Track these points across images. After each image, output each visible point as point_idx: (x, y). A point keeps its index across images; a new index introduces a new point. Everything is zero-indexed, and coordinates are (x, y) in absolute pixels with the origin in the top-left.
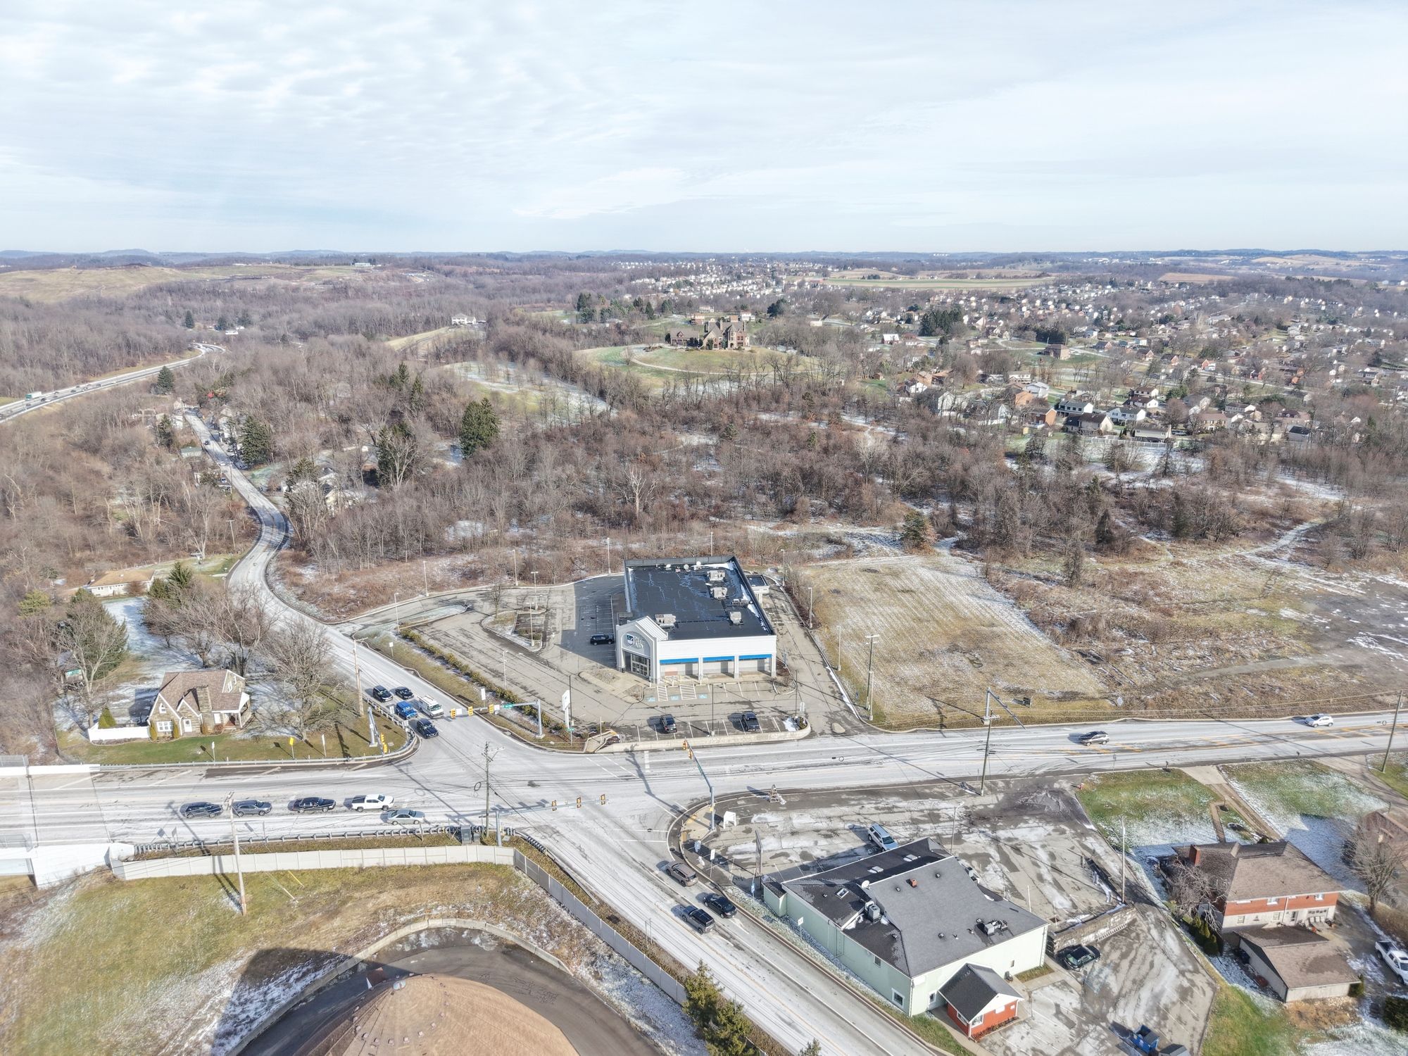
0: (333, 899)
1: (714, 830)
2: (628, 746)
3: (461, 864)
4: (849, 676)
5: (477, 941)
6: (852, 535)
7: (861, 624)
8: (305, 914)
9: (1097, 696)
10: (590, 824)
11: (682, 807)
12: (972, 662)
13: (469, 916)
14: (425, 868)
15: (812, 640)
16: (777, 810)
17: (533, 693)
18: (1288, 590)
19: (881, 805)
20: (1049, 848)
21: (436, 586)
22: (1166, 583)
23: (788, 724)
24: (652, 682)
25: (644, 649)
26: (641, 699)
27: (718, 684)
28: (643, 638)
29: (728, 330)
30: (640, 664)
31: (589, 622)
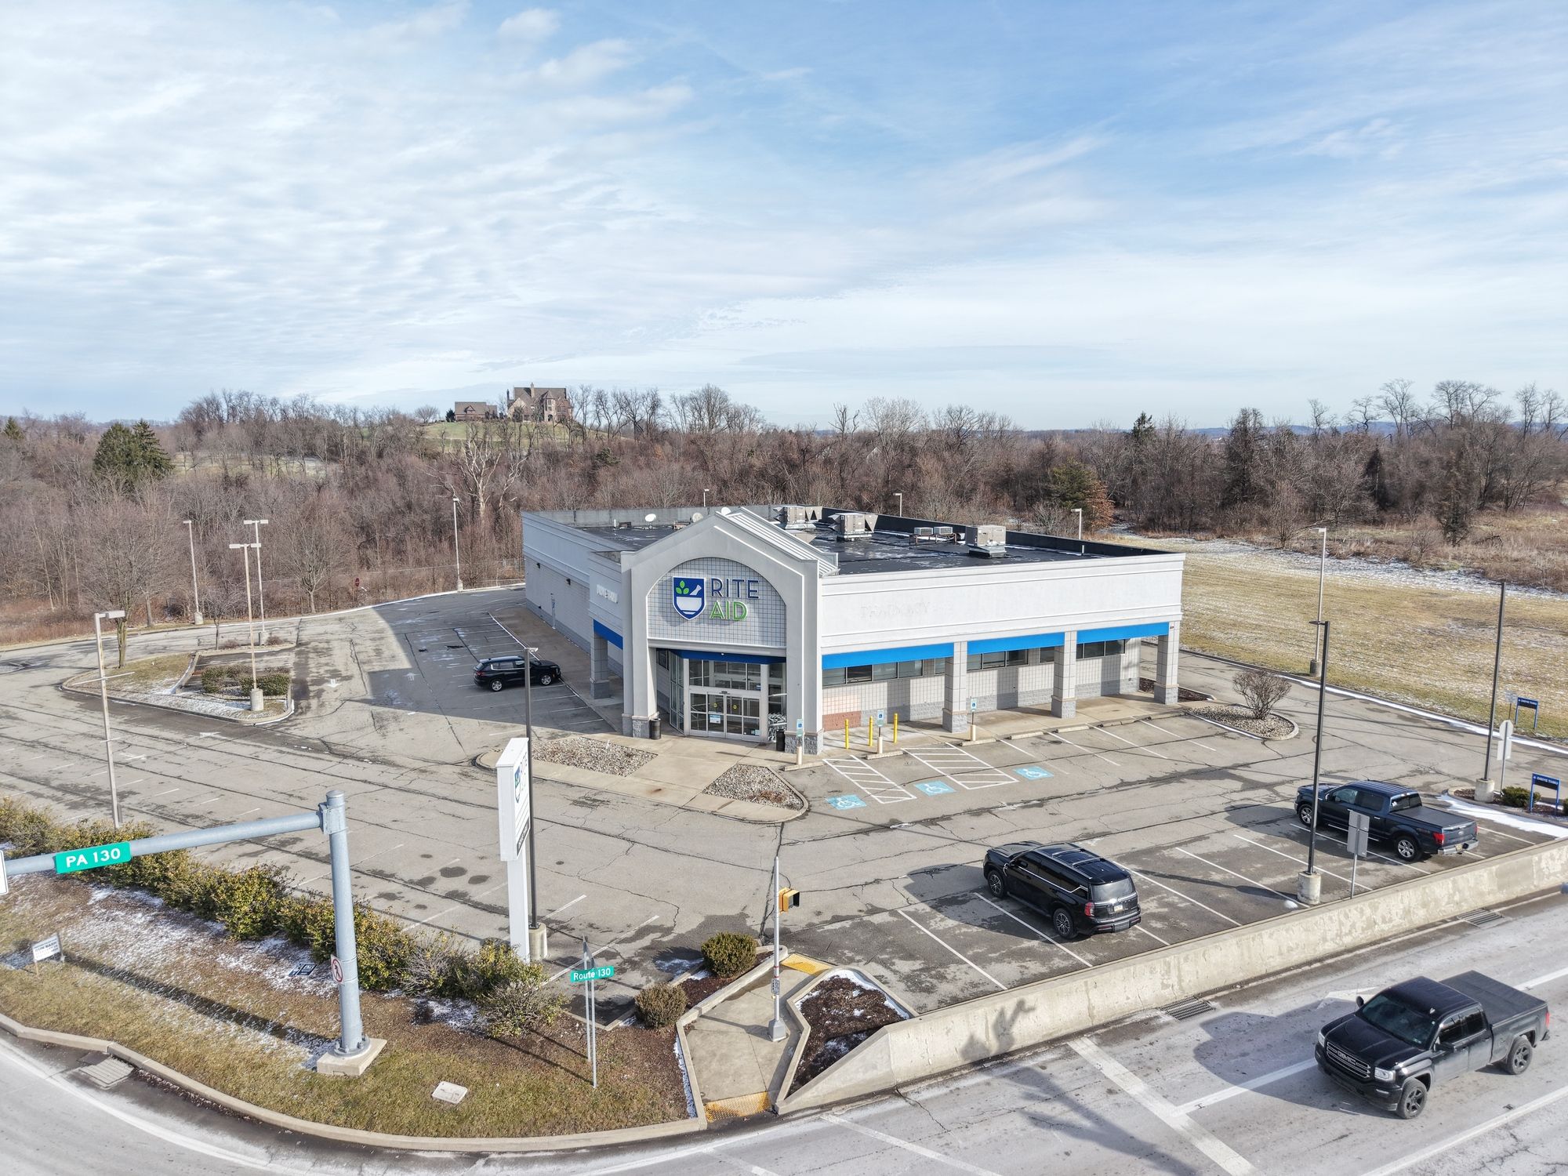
24: (794, 751)
25: (757, 620)
26: (802, 803)
27: (1030, 735)
28: (752, 574)
29: (543, 398)
30: (725, 693)
31: (447, 653)
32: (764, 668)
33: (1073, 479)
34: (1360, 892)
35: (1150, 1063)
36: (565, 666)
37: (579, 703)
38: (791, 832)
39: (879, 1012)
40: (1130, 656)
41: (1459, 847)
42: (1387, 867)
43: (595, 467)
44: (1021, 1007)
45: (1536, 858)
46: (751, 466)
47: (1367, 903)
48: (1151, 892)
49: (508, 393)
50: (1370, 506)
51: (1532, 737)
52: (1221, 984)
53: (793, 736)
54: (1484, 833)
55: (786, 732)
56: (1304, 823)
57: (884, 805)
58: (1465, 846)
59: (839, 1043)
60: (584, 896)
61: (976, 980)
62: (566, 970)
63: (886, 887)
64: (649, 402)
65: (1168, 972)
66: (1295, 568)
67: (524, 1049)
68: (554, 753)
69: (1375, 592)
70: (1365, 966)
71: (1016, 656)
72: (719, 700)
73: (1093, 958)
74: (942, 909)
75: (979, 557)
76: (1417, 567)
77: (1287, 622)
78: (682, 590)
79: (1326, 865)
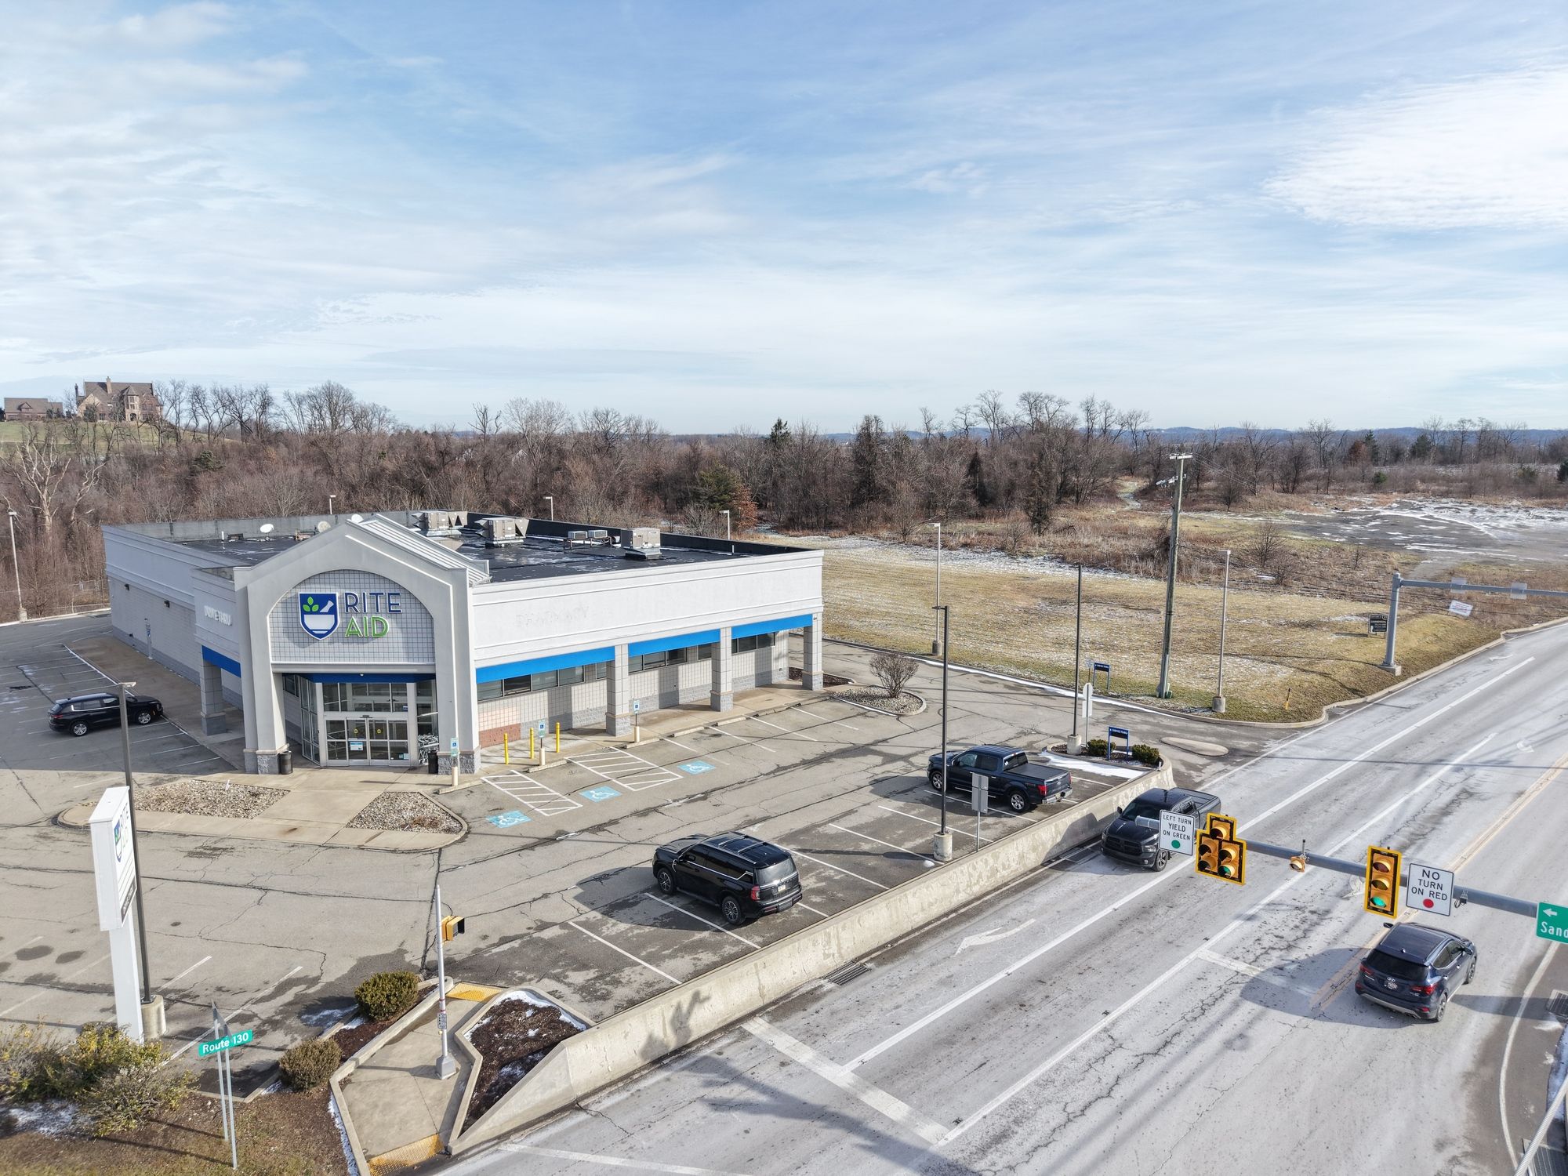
24: (449, 772)
25: (400, 635)
26: (461, 826)
27: (692, 731)
28: (392, 586)
29: (123, 394)
30: (367, 717)
31: (10, 696)
32: (411, 687)
33: (719, 482)
34: (985, 845)
35: (817, 1031)
36: (167, 700)
37: (188, 741)
38: (450, 858)
39: (554, 1028)
40: (780, 647)
41: (1058, 795)
42: (1004, 819)
43: (193, 472)
44: (697, 999)
45: (1115, 798)
46: (383, 470)
47: (990, 854)
48: (810, 869)
49: (76, 388)
50: (973, 502)
51: (1106, 696)
52: (875, 946)
53: (447, 757)
54: (1076, 781)
55: (439, 753)
56: (935, 788)
57: (548, 818)
58: (1063, 795)
59: (514, 1067)
60: (209, 957)
61: (651, 979)
62: (191, 1044)
63: (555, 899)
64: (258, 399)
65: (829, 942)
66: (916, 560)
67: (142, 1142)
68: (159, 801)
69: (981, 578)
70: (991, 910)
71: (677, 655)
72: (360, 726)
73: (760, 939)
74: (614, 914)
75: (636, 559)
76: (1012, 555)
77: (911, 609)
78: (311, 607)
79: (957, 824)
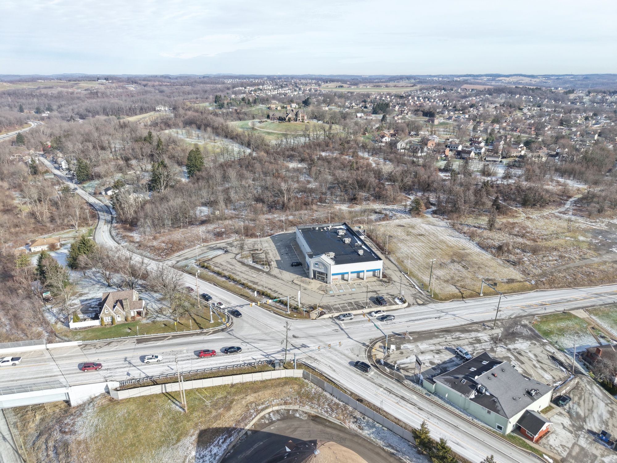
0: (226, 401)
1: (386, 354)
2: (330, 315)
3: (279, 379)
4: (414, 276)
5: (298, 415)
6: (385, 209)
7: (408, 251)
8: (215, 409)
9: (522, 280)
10: (329, 354)
11: (367, 344)
12: (463, 267)
13: (290, 404)
14: (262, 382)
15: (390, 260)
16: (410, 342)
17: (275, 292)
18: (577, 228)
19: (454, 337)
20: (533, 352)
21: (205, 240)
22: (528, 227)
23: (397, 301)
24: (328, 283)
25: (324, 269)
26: (326, 292)
27: (357, 283)
28: (324, 264)
30: (321, 275)
31: (286, 256)
32: (325, 274)
33: (417, 202)
36: (303, 262)
37: (304, 271)
38: (325, 295)
39: (325, 313)
58: (386, 304)
60: (305, 300)
62: (303, 308)
67: (300, 313)
75: (359, 255)
76: (470, 239)
78: (316, 264)
79: (372, 304)
